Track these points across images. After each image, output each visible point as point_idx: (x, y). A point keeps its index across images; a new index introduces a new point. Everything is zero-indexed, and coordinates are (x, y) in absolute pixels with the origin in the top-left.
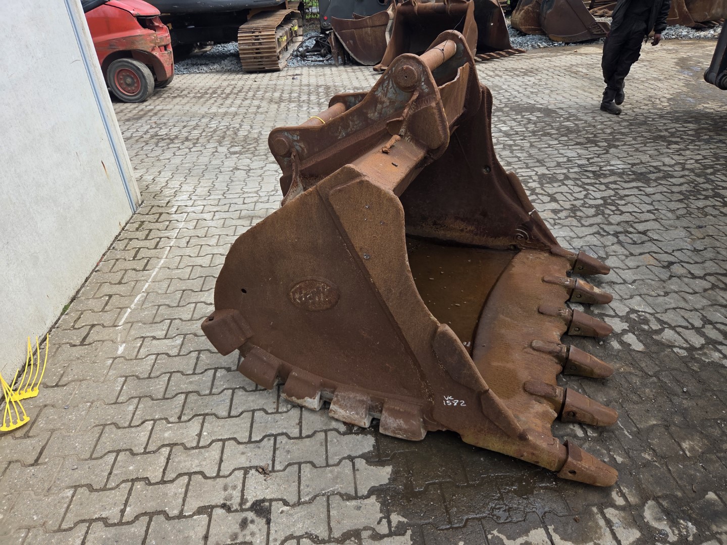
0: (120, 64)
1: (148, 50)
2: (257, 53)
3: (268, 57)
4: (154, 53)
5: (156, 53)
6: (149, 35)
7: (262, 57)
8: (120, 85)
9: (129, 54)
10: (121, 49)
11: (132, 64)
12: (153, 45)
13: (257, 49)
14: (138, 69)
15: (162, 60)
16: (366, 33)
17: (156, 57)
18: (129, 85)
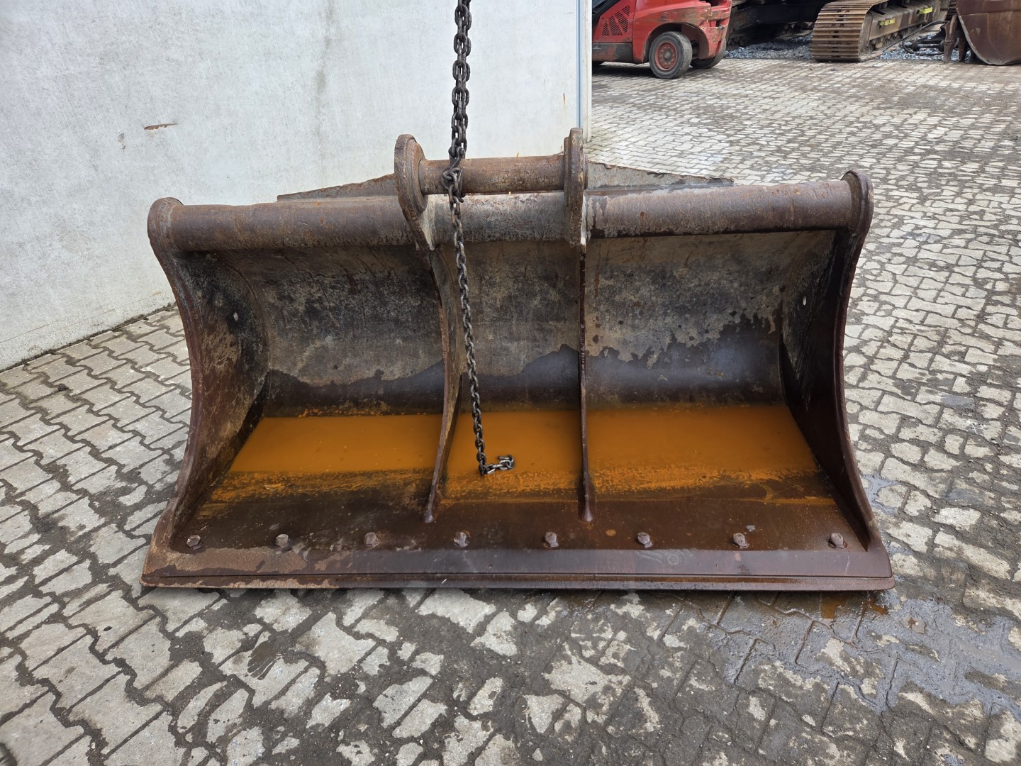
0: (664, 37)
1: (695, 24)
2: (834, 37)
3: (847, 43)
4: (701, 28)
5: (704, 28)
6: (703, 8)
7: (838, 42)
8: (659, 58)
9: (678, 27)
10: (671, 21)
11: (675, 37)
12: (703, 18)
13: (836, 32)
14: (679, 43)
15: (708, 35)
16: (1005, 18)
17: (702, 32)
18: (667, 60)
